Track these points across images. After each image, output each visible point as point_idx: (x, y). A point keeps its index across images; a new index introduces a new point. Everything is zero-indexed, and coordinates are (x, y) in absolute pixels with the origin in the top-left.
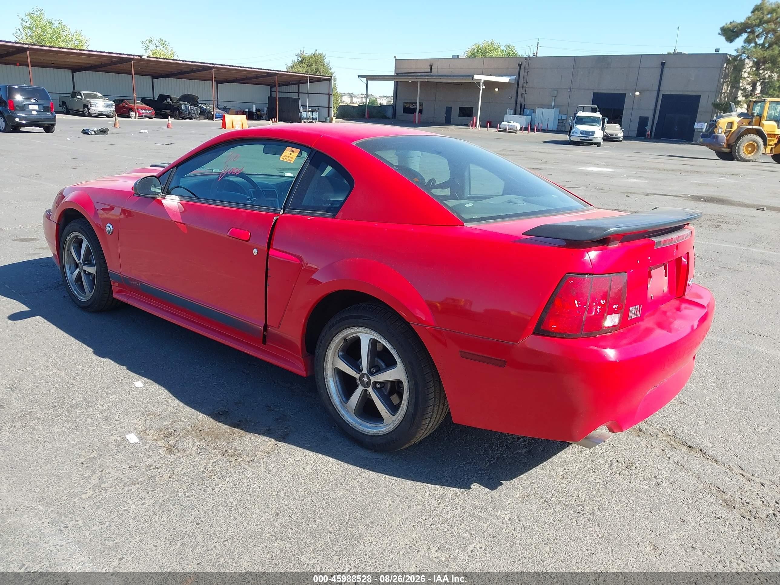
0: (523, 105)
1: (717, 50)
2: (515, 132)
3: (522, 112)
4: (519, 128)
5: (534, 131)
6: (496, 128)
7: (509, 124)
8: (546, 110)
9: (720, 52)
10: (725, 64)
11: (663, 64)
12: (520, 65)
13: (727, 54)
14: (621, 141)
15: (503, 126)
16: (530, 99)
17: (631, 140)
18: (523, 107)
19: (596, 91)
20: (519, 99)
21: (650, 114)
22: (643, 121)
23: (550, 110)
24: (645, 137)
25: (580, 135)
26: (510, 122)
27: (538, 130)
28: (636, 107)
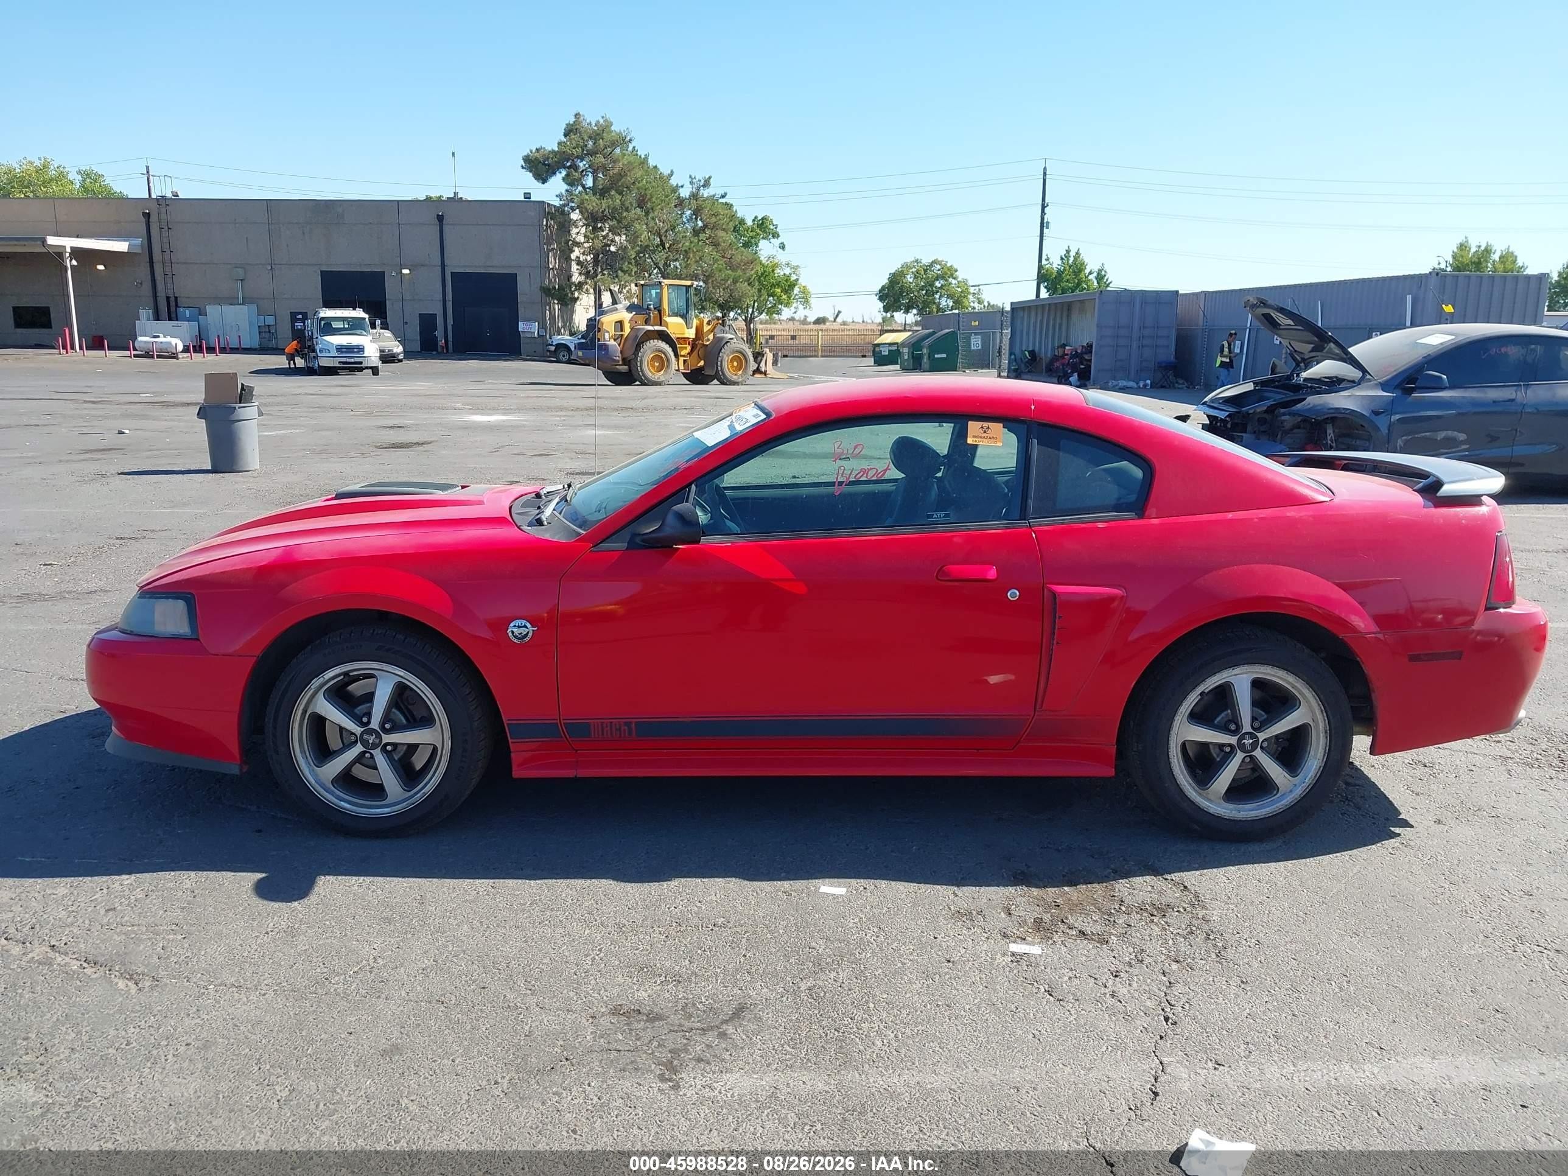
0: (172, 299)
1: (527, 196)
2: (174, 356)
3: (173, 315)
4: (180, 348)
5: (215, 353)
6: (129, 349)
7: (156, 340)
8: (227, 309)
9: (532, 199)
10: (545, 220)
11: (440, 219)
12: (147, 216)
13: (543, 202)
14: (401, 361)
15: (142, 345)
16: (186, 286)
17: (416, 359)
18: (173, 303)
19: (324, 269)
20: (160, 286)
21: (437, 309)
22: (427, 323)
23: (238, 307)
24: (437, 350)
25: (337, 355)
26: (158, 337)
27: (223, 350)
28: (407, 296)
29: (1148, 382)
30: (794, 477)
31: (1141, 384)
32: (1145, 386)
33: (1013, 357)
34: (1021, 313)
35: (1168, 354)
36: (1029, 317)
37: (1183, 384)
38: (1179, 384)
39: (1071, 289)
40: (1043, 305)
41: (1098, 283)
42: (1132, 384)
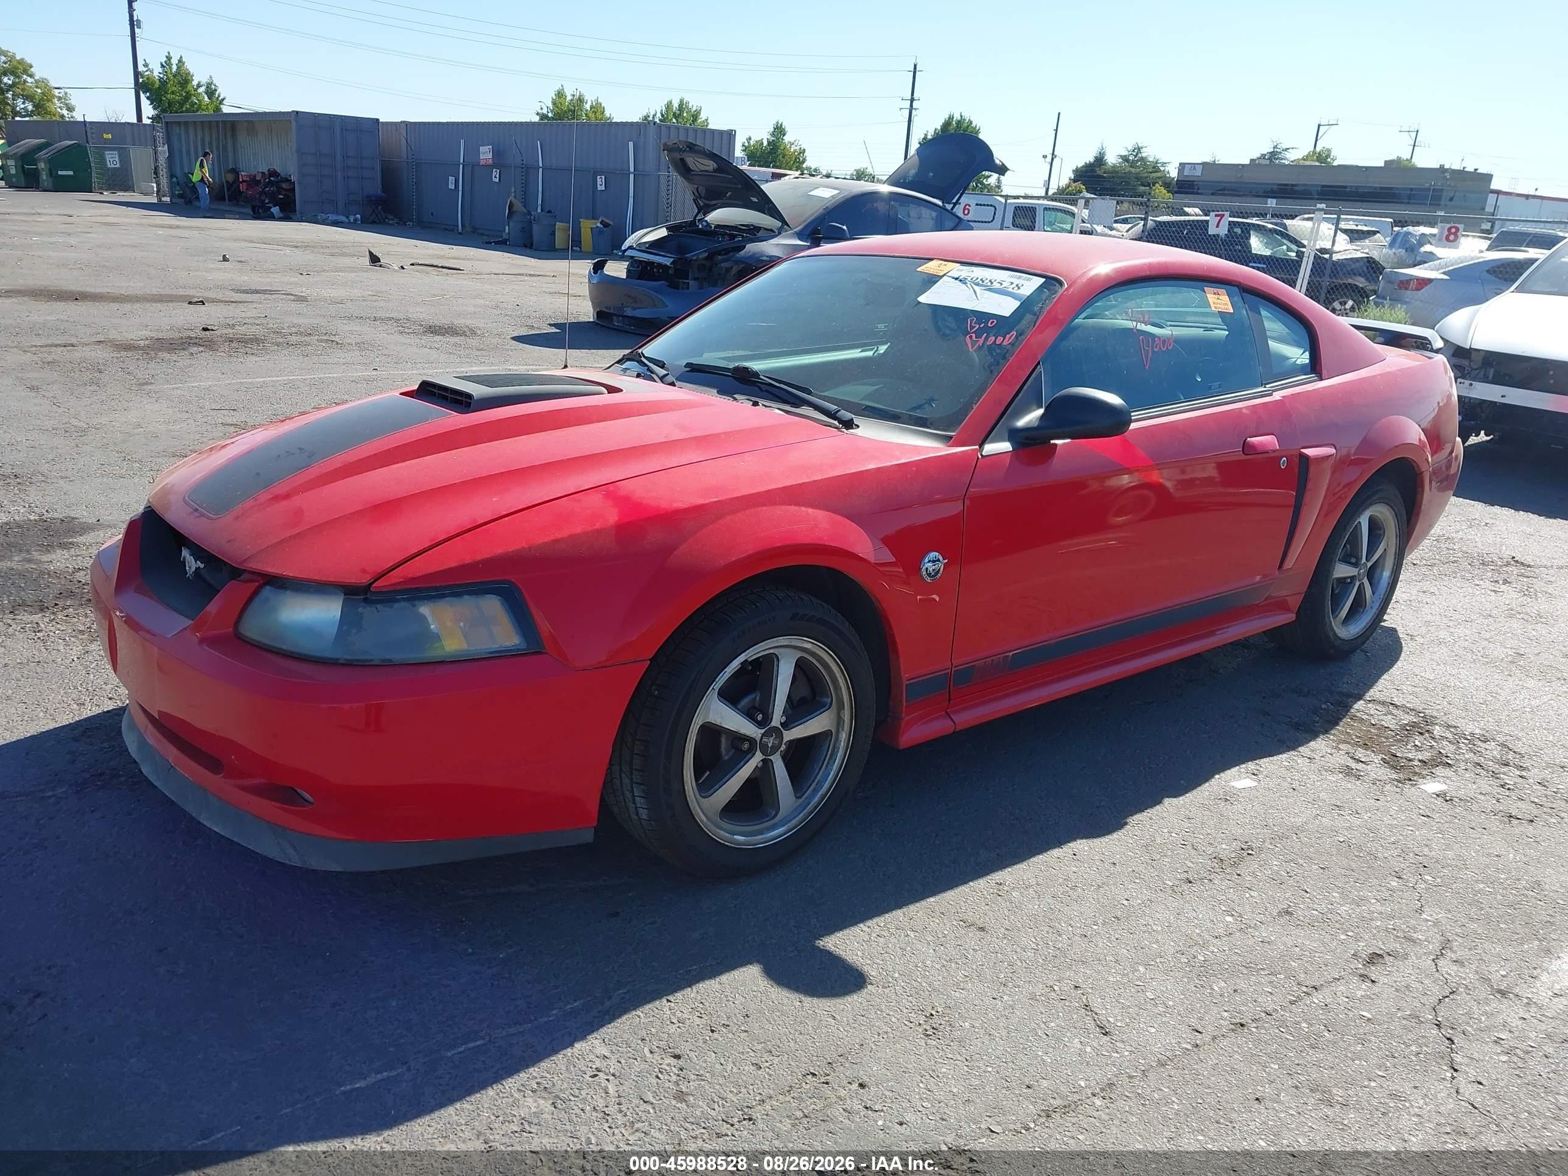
29: (358, 216)
30: (205, 329)
31: (352, 219)
32: (356, 220)
33: (174, 180)
34: (176, 129)
35: (375, 187)
36: (187, 133)
37: (393, 220)
38: (389, 219)
39: (179, 102)
40: (224, 122)
41: (209, 98)
42: (342, 218)
